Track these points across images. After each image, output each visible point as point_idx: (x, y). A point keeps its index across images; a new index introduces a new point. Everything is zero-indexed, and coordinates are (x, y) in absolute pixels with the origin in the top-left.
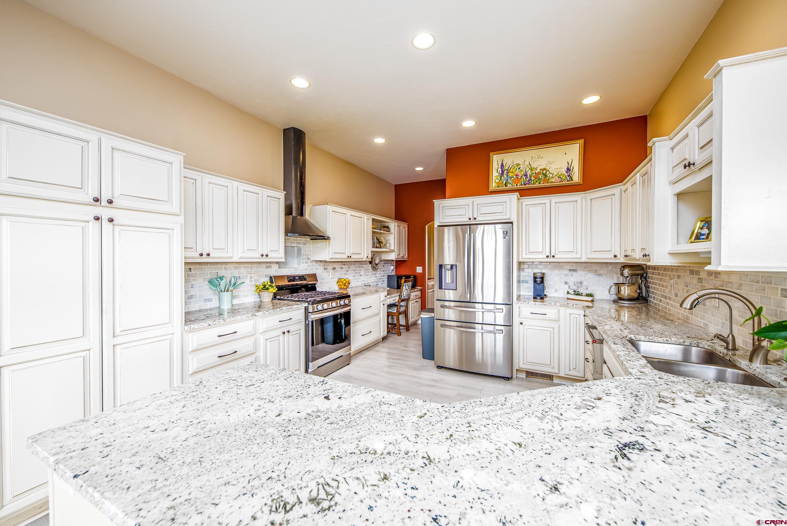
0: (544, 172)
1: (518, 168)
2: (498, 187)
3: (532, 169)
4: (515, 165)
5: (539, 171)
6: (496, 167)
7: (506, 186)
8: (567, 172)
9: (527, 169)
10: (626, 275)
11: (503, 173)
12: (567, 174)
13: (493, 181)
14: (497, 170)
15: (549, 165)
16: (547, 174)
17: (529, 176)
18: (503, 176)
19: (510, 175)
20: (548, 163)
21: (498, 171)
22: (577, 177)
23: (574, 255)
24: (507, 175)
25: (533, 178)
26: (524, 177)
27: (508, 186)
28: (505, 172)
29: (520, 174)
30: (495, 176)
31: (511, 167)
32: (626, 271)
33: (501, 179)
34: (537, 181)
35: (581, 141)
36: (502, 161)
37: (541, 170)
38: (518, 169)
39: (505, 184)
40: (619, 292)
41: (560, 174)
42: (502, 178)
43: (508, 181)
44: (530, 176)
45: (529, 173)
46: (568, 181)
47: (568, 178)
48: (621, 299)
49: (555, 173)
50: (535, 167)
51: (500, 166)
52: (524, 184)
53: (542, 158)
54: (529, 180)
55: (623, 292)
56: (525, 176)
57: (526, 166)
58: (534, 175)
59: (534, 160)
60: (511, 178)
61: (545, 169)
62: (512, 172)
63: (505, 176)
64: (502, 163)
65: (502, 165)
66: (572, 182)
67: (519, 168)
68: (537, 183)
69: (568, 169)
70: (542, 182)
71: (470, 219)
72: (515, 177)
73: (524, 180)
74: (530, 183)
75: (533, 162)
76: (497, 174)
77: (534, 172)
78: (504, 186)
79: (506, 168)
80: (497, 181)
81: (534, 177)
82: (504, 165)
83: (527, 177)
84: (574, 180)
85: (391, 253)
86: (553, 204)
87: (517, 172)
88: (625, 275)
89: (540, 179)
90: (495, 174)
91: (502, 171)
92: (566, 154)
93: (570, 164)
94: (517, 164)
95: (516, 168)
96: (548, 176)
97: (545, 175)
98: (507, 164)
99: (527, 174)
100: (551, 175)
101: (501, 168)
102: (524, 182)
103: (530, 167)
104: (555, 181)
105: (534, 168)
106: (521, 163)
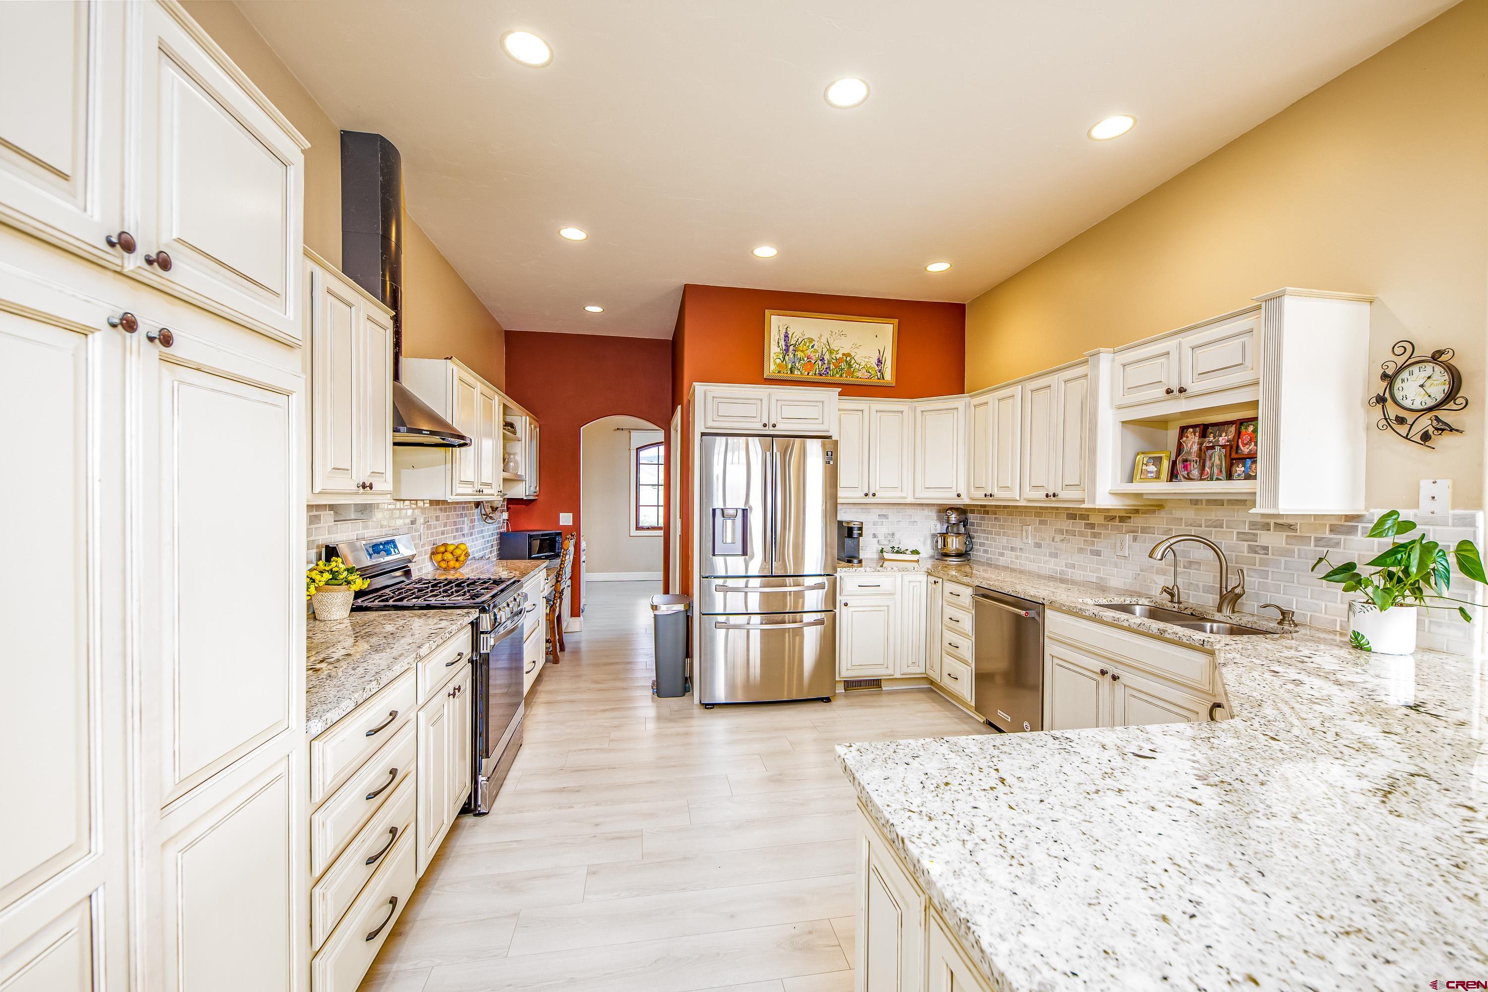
0: (848, 359)
1: (811, 345)
2: (779, 372)
3: (831, 351)
4: (806, 340)
5: (841, 356)
6: (777, 337)
7: (791, 372)
8: (877, 365)
9: (825, 350)
10: (953, 522)
11: (787, 350)
12: (877, 368)
13: (772, 360)
14: (778, 343)
15: (855, 350)
16: (852, 363)
17: (826, 362)
18: (788, 355)
19: (799, 354)
20: (854, 346)
21: (780, 345)
22: (889, 376)
23: (899, 494)
24: (794, 355)
25: (832, 367)
26: (820, 363)
27: (796, 373)
28: (791, 348)
29: (815, 356)
30: (775, 353)
31: (800, 341)
32: (953, 516)
33: (784, 359)
34: (837, 373)
35: (896, 321)
36: (787, 329)
37: (844, 354)
38: (810, 347)
39: (791, 369)
40: (944, 546)
41: (868, 366)
42: (787, 357)
43: (795, 365)
44: (829, 363)
45: (827, 357)
46: (878, 379)
47: (879, 374)
48: (946, 555)
49: (863, 364)
50: (836, 349)
51: (782, 336)
52: (819, 374)
53: (845, 335)
54: (826, 368)
55: (950, 545)
56: (821, 360)
57: (822, 344)
58: (834, 361)
59: (834, 336)
60: (800, 360)
61: (848, 355)
62: (802, 351)
63: (791, 356)
64: (786, 333)
65: (786, 336)
66: (883, 381)
67: (813, 347)
68: (838, 376)
69: (879, 361)
70: (844, 375)
71: (765, 425)
72: (806, 359)
73: (820, 366)
74: (828, 373)
75: (832, 340)
76: (778, 350)
77: (833, 356)
78: (789, 373)
79: (793, 342)
80: (778, 361)
81: (833, 364)
82: (790, 336)
83: (824, 364)
84: (885, 379)
85: (516, 483)
86: (873, 412)
87: (808, 352)
88: (951, 522)
89: (842, 369)
90: (774, 350)
91: (786, 345)
92: (876, 337)
93: (881, 354)
94: (809, 339)
95: (808, 344)
96: (854, 366)
97: (849, 364)
98: (794, 336)
99: (823, 358)
100: (857, 366)
101: (785, 340)
102: (819, 371)
103: (828, 347)
104: (861, 376)
105: (834, 350)
106: (816, 339)
